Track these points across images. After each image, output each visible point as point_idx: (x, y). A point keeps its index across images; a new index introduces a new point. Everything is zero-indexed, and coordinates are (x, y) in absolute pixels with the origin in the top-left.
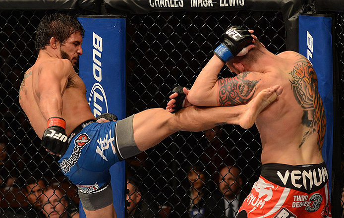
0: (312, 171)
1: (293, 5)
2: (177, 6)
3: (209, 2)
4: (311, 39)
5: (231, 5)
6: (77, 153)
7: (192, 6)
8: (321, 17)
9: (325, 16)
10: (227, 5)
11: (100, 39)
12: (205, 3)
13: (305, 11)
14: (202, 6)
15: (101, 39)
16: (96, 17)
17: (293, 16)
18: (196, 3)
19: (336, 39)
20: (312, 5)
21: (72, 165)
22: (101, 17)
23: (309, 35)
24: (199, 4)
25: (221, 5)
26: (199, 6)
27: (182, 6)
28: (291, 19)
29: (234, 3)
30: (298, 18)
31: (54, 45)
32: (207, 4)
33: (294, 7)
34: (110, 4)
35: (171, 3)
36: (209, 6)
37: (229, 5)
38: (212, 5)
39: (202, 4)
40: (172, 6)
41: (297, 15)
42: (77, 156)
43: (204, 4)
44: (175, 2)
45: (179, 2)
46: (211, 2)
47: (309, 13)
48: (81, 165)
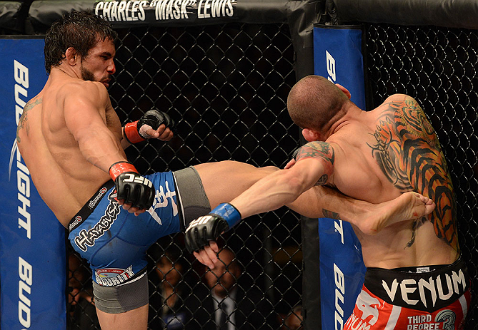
0: (435, 279)
1: (304, 14)
2: (136, 19)
3: (182, 12)
4: (333, 61)
5: (214, 16)
6: (112, 214)
7: (157, 19)
8: (346, 31)
9: (352, 28)
10: (208, 16)
11: (24, 70)
12: (177, 14)
13: (322, 22)
14: (172, 18)
15: (26, 70)
16: (19, 38)
17: (306, 30)
18: (164, 14)
19: (368, 61)
20: (332, 13)
21: (98, 235)
22: (26, 38)
23: (329, 56)
24: (167, 15)
25: (200, 16)
26: (167, 18)
27: (143, 19)
28: (303, 34)
29: (218, 13)
30: (312, 33)
31: (72, 60)
32: (179, 15)
33: (305, 17)
34: (38, 18)
35: (127, 14)
36: (183, 17)
37: (211, 15)
38: (187, 17)
39: (171, 16)
40: (129, 19)
41: (311, 27)
42: (112, 218)
43: (175, 16)
44: (133, 14)
45: (139, 14)
46: (185, 12)
47: (327, 24)
48: (115, 234)
